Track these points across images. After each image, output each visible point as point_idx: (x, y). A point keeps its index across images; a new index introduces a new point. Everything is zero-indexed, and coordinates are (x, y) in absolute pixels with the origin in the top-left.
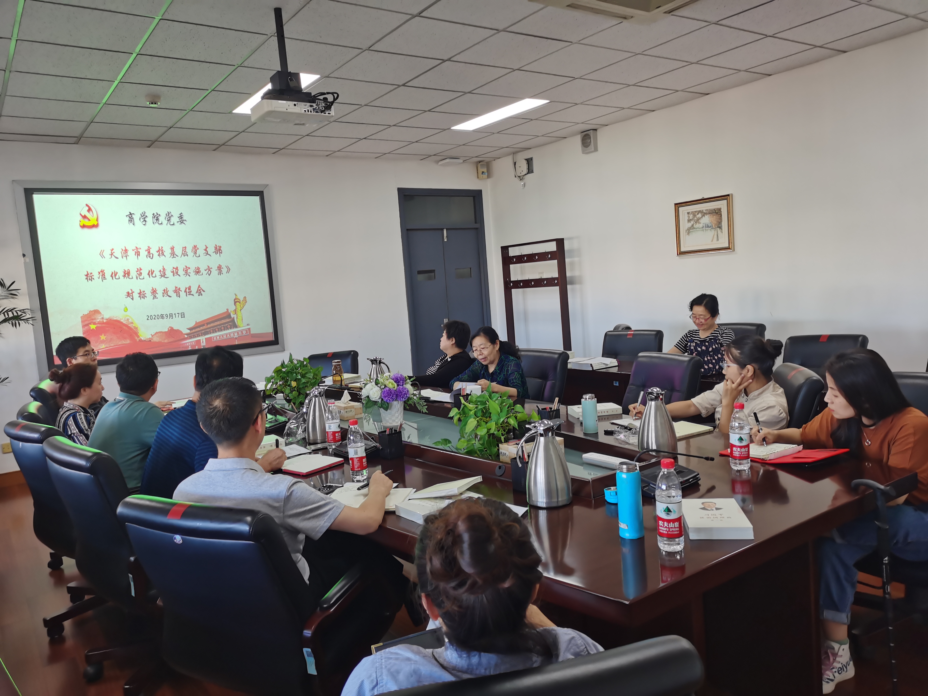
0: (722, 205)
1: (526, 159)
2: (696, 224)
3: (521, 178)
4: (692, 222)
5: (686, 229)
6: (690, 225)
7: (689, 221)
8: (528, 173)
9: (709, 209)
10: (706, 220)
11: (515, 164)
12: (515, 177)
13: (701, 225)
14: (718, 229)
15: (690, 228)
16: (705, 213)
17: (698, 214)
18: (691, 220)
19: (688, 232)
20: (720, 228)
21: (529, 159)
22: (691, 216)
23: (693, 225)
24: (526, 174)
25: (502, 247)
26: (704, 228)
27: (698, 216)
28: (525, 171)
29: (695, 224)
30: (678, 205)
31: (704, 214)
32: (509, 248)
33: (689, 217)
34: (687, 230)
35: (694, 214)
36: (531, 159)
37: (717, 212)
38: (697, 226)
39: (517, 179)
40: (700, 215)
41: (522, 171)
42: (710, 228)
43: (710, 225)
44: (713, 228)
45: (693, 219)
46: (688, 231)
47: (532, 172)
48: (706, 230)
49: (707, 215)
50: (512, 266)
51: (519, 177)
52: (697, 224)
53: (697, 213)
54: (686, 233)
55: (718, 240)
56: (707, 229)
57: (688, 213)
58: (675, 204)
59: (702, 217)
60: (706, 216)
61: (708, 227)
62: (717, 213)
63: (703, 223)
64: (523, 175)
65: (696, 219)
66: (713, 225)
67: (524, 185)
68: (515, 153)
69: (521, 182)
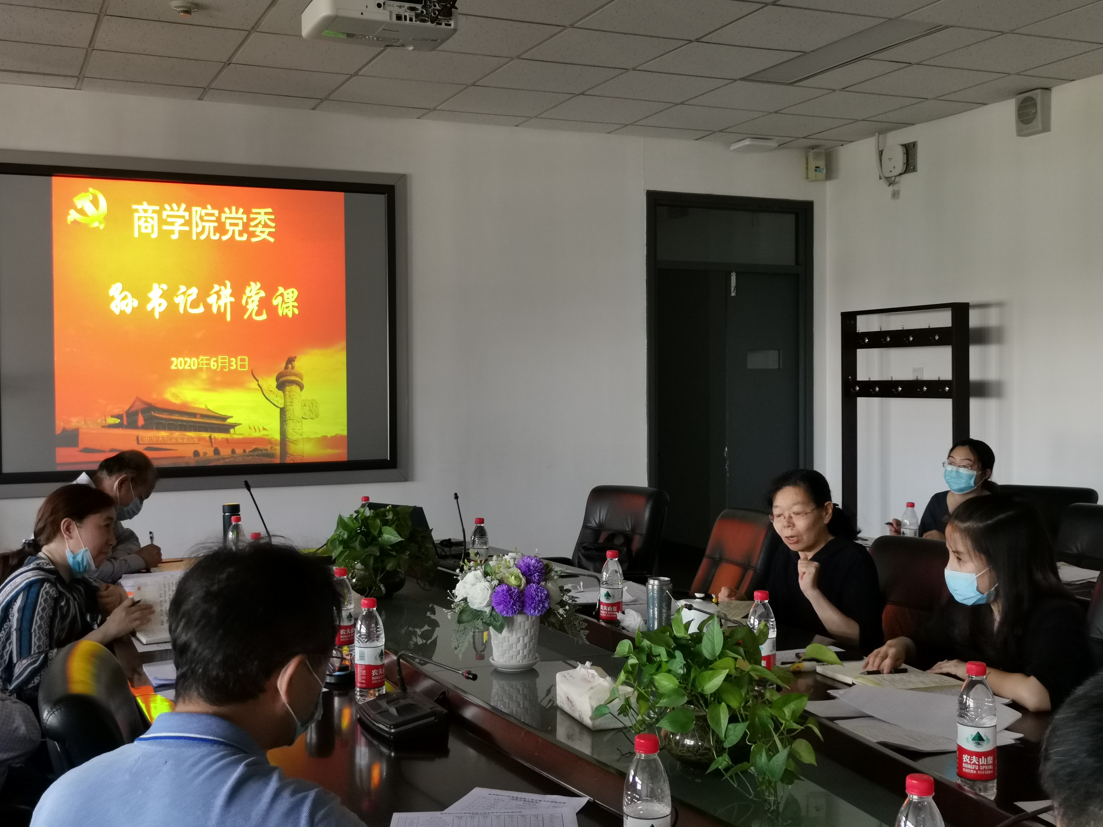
1: (903, 145)
3: (891, 182)
8: (905, 172)
11: (881, 153)
12: (880, 178)
21: (909, 144)
24: (900, 174)
25: (843, 314)
28: (901, 167)
32: (859, 318)
36: (914, 144)
39: (883, 183)
41: (894, 168)
47: (914, 170)
50: (861, 353)
51: (887, 178)
64: (896, 176)
67: (895, 195)
68: (883, 132)
69: (891, 188)
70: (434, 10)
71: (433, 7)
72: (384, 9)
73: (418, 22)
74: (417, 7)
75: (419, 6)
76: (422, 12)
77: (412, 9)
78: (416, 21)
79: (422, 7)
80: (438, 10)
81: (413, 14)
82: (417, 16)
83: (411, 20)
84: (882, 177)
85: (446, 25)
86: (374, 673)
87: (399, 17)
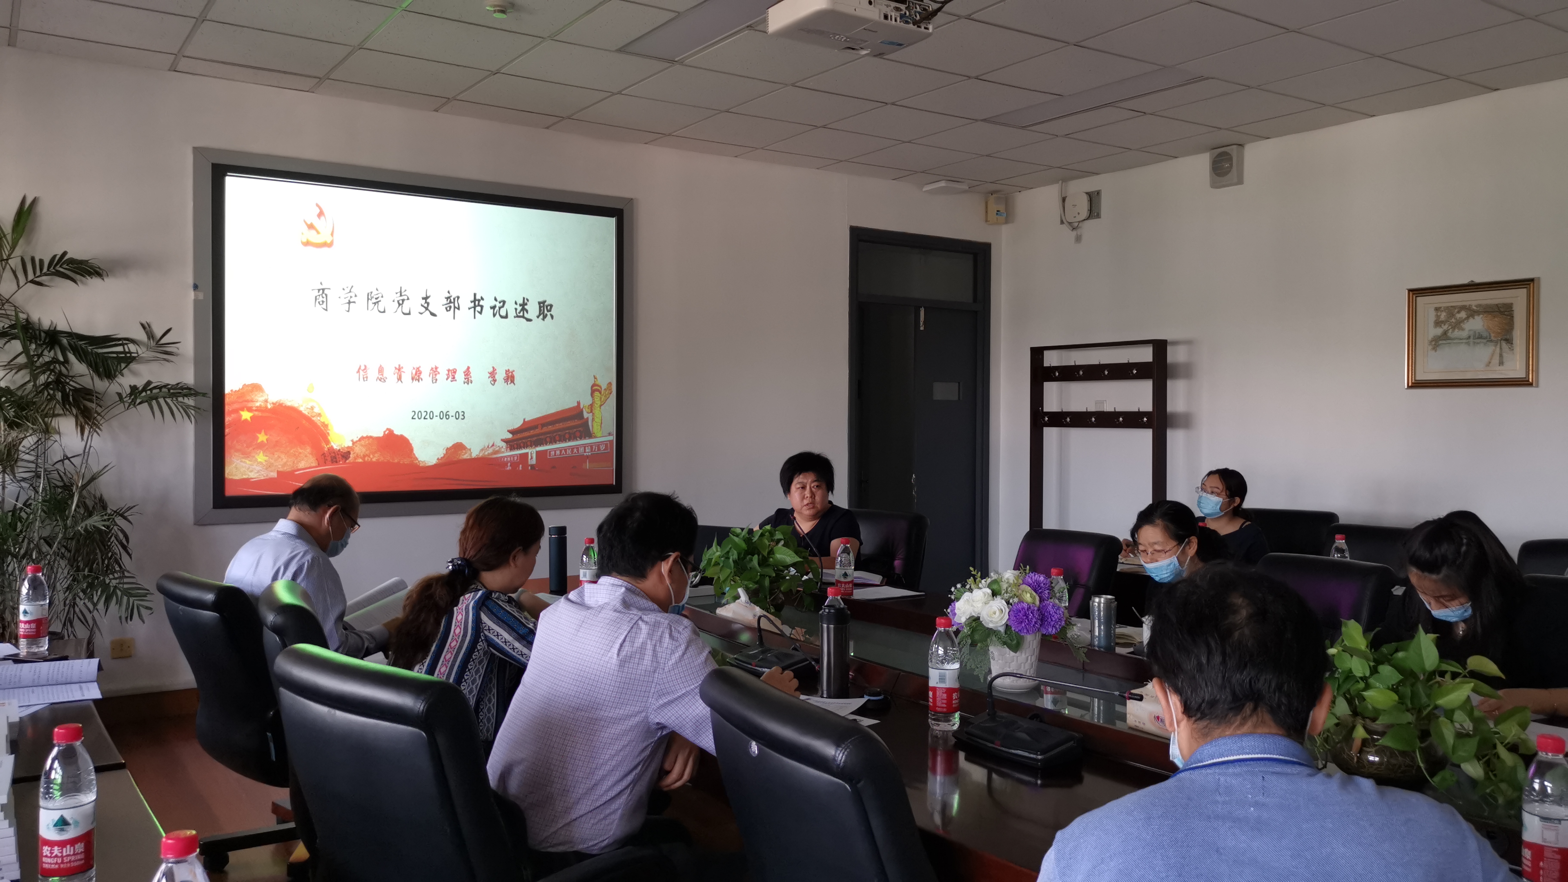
0: (1517, 298)
1: (1087, 193)
2: (1453, 331)
3: (1073, 226)
4: (1445, 327)
5: (1430, 339)
6: (1439, 331)
7: (1438, 323)
8: (1088, 218)
9: (1487, 305)
10: (1477, 324)
11: (1064, 200)
12: (1062, 222)
13: (1464, 334)
14: (1504, 344)
15: (1440, 337)
16: (1475, 312)
17: (1459, 312)
18: (1442, 322)
19: (1435, 344)
20: (1509, 341)
21: (1092, 192)
22: (1443, 316)
23: (1445, 333)
25: (1031, 349)
26: (1471, 340)
27: (1458, 316)
28: (1084, 213)
29: (1450, 331)
30: (1416, 293)
31: (1472, 313)
32: (1046, 353)
33: (1438, 317)
34: (1432, 341)
35: (1451, 311)
36: (1098, 193)
37: (1505, 312)
38: (1457, 333)
39: (1065, 228)
40: (1463, 314)
41: (1079, 213)
42: (1485, 341)
43: (1485, 334)
44: (1491, 341)
45: (1447, 321)
46: (1433, 343)
47: (1098, 216)
48: (1474, 343)
49: (1479, 315)
50: (1048, 385)
51: (1070, 223)
52: (1456, 330)
53: (1456, 311)
54: (1430, 347)
55: (1501, 363)
56: (1478, 341)
57: (1437, 309)
58: (1410, 291)
59: (1467, 318)
60: (1476, 317)
61: (1481, 337)
62: (1501, 313)
63: (1470, 330)
64: (1079, 222)
65: (1453, 320)
66: (1492, 335)
67: (1078, 239)
68: (1065, 180)
69: (1074, 233)
70: (915, 12)
71: (915, 9)
72: (874, 6)
73: (902, 23)
74: (902, 8)
75: (903, 7)
76: (905, 13)
77: (897, 9)
78: (900, 22)
79: (906, 8)
80: (919, 13)
81: (898, 14)
82: (902, 17)
83: (896, 20)
84: (1064, 221)
85: (926, 28)
86: (955, 696)
87: (886, 17)
